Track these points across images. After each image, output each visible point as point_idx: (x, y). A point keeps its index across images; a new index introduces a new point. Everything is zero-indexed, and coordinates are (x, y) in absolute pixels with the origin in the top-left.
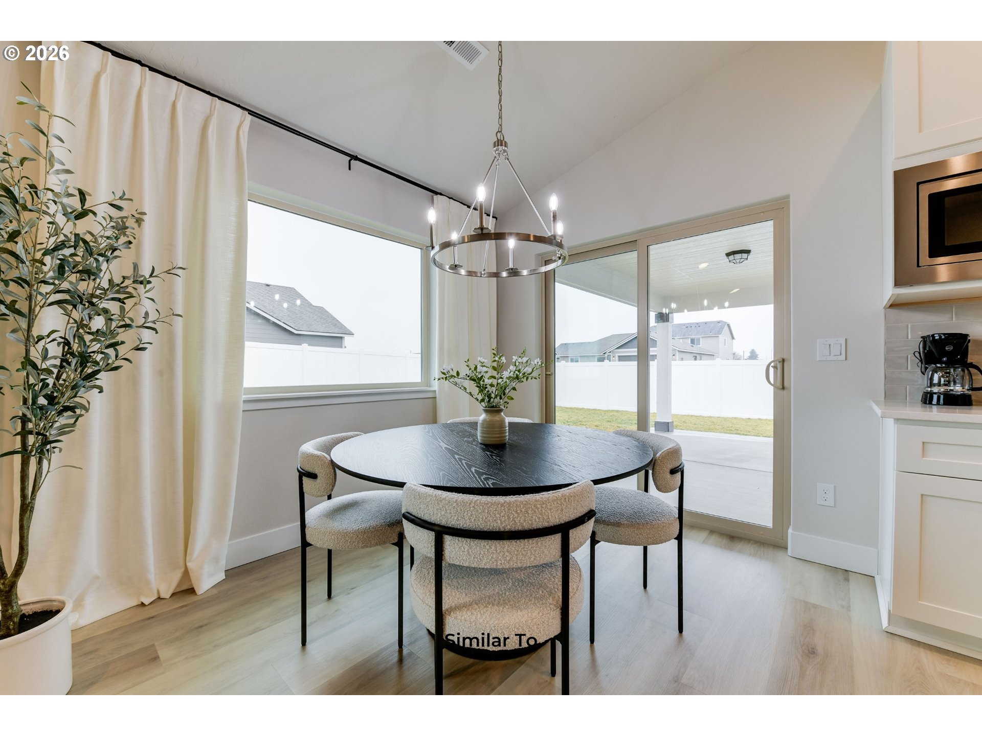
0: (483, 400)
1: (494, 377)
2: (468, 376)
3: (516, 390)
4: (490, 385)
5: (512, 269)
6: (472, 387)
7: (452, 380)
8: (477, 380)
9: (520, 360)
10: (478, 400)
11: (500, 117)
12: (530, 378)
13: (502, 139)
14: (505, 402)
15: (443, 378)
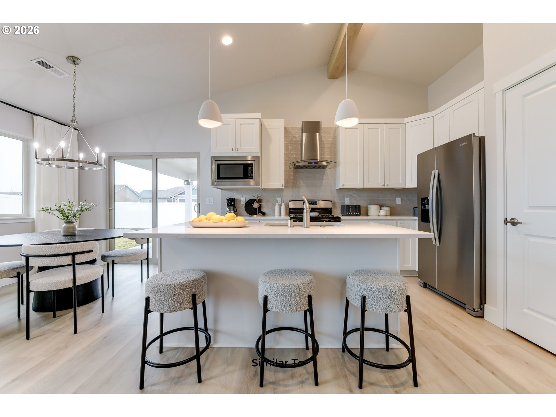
0: (64, 219)
1: (70, 210)
2: (56, 210)
3: (81, 215)
4: (67, 213)
5: (82, 167)
6: (58, 214)
7: (47, 211)
8: (61, 211)
9: (83, 203)
10: (61, 219)
11: (74, 111)
12: (88, 210)
13: (75, 119)
14: (76, 219)
15: (42, 210)
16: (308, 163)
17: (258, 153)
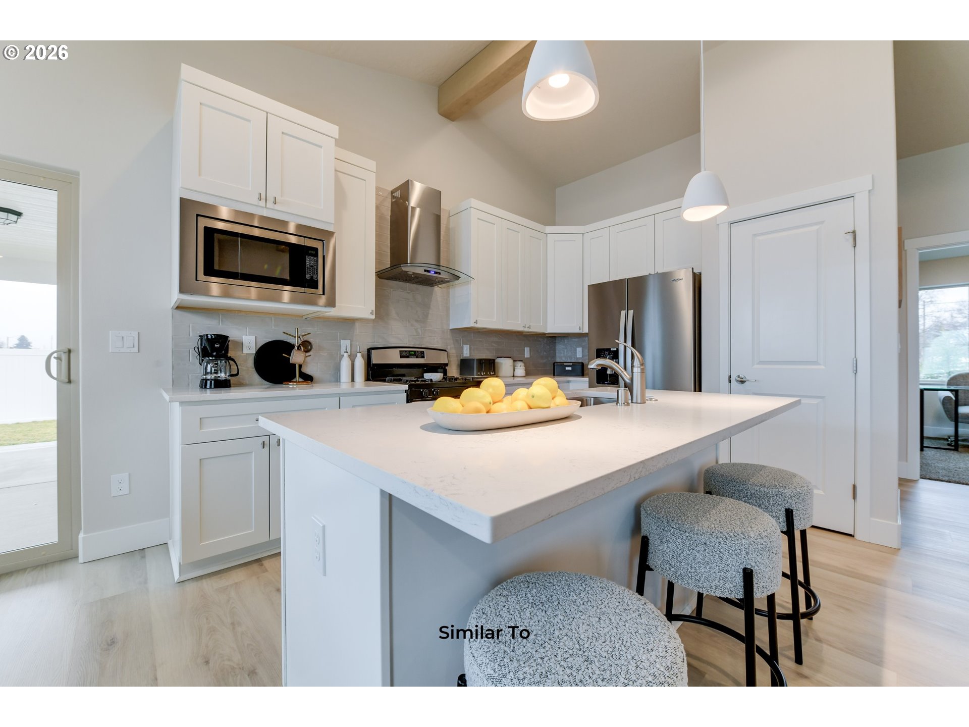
16: (425, 271)
17: (332, 223)
